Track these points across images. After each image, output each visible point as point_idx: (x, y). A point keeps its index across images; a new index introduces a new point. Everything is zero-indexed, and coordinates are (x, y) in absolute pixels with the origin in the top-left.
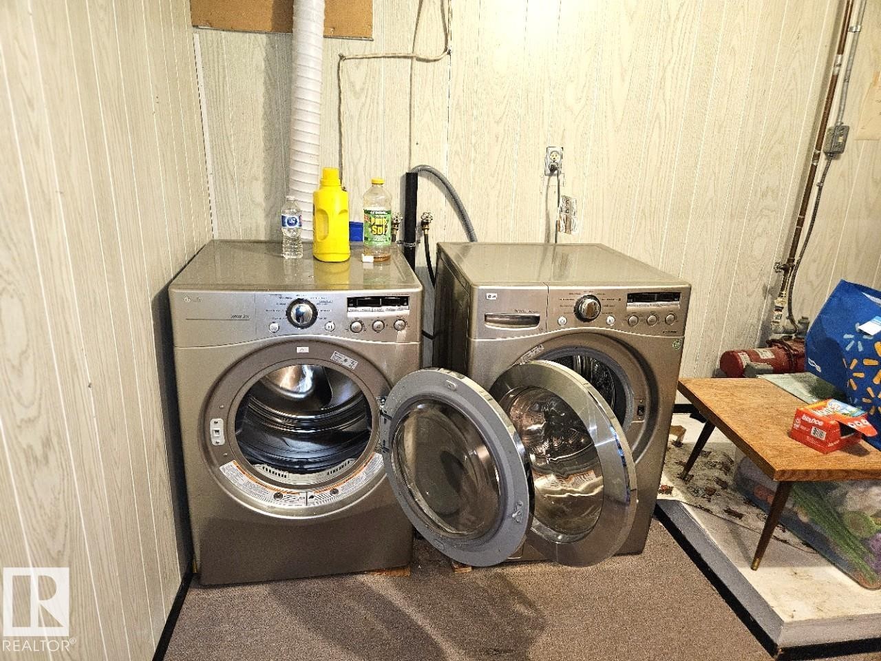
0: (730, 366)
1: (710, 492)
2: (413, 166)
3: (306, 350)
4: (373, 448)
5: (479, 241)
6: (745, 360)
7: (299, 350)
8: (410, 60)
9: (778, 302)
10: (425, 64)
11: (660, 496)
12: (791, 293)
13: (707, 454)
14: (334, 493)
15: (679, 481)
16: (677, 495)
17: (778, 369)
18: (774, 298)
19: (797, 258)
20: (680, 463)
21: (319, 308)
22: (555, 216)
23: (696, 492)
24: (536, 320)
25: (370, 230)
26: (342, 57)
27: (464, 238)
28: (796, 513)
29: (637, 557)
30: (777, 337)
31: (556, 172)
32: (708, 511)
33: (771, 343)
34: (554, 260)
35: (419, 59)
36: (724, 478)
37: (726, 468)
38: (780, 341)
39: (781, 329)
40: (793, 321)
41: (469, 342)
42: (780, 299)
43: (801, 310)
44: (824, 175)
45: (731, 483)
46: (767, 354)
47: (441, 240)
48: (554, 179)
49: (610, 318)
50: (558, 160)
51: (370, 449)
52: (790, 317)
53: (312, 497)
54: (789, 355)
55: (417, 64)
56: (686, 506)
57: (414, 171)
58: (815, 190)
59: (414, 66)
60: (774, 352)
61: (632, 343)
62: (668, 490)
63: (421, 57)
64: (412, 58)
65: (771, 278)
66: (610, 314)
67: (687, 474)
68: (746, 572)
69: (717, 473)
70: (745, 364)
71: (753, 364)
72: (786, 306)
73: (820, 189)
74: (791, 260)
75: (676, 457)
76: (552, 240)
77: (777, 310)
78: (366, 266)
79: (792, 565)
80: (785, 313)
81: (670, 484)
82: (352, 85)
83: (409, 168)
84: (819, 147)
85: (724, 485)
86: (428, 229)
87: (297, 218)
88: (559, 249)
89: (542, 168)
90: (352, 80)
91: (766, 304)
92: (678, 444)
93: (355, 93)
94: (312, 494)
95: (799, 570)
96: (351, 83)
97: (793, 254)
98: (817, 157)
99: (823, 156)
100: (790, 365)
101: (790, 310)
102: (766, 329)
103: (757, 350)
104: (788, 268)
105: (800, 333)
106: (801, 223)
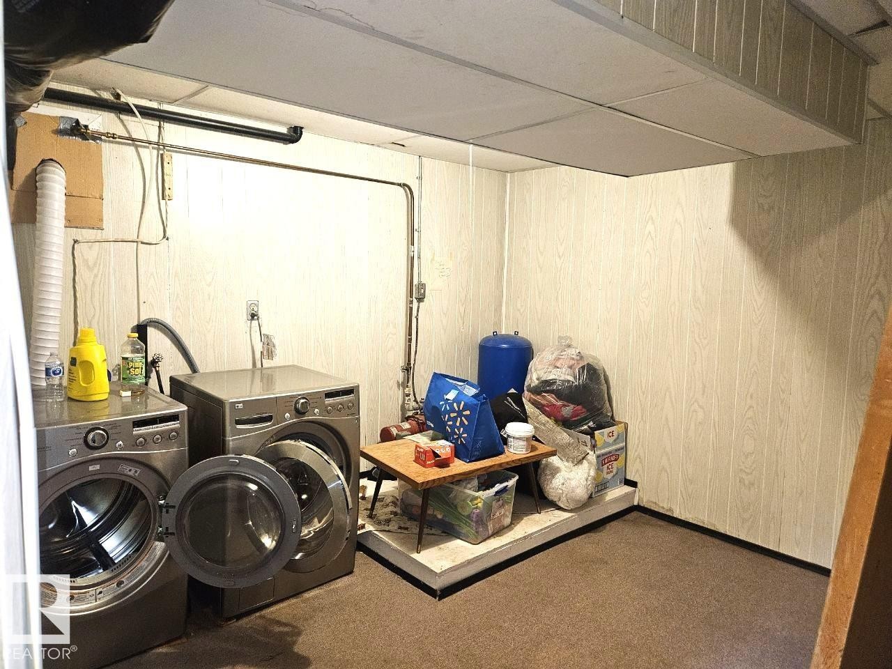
0: (386, 436)
1: (388, 521)
2: (141, 320)
3: (98, 467)
4: (153, 538)
5: (201, 371)
6: (394, 431)
7: (91, 468)
8: (135, 244)
9: (407, 391)
10: (148, 246)
11: (359, 532)
12: (413, 383)
13: (382, 500)
14: (121, 584)
15: (368, 519)
16: (369, 527)
17: (413, 432)
18: (404, 389)
19: (412, 362)
20: (366, 509)
21: (110, 432)
22: (259, 347)
23: (379, 523)
24: (269, 419)
25: (128, 372)
26: (76, 242)
27: (188, 371)
28: (435, 515)
29: (351, 575)
30: (410, 414)
31: (256, 317)
32: (389, 531)
33: (407, 419)
34: (262, 380)
35: (142, 243)
36: (395, 510)
37: (394, 503)
38: (412, 417)
39: (411, 408)
40: (417, 403)
41: (224, 441)
42: (407, 389)
43: (421, 395)
44: (418, 311)
45: (399, 512)
46: (406, 425)
47: (173, 374)
48: (255, 323)
49: (316, 410)
50: (256, 309)
51: (150, 538)
52: (416, 401)
53: (101, 593)
54: (418, 423)
55: (141, 246)
56: (375, 532)
57: (145, 323)
58: (414, 320)
59: (139, 248)
60: (410, 424)
61: (331, 424)
62: (363, 527)
63: (145, 241)
64: (137, 242)
65: (400, 376)
66: (316, 407)
67: (372, 514)
68: (415, 556)
69: (391, 508)
70: (395, 434)
71: (400, 433)
72: (412, 393)
73: (417, 320)
74: (409, 363)
75: (363, 505)
76: (259, 365)
77: (407, 396)
78: (124, 400)
79: (438, 545)
80: (412, 397)
81: (364, 523)
82: (86, 261)
83: (139, 321)
84: (411, 297)
85: (395, 514)
86: (159, 367)
87: (61, 368)
88: (264, 372)
89: (244, 316)
90: (85, 257)
91: (401, 392)
92: (364, 498)
93: (88, 267)
94: (101, 590)
95: (442, 546)
96: (84, 259)
97: (409, 360)
98: (411, 302)
99: (415, 301)
100: (421, 428)
101: (414, 394)
102: (403, 409)
103: (400, 424)
104: (408, 369)
105: (422, 409)
106: (410, 340)
